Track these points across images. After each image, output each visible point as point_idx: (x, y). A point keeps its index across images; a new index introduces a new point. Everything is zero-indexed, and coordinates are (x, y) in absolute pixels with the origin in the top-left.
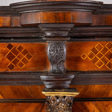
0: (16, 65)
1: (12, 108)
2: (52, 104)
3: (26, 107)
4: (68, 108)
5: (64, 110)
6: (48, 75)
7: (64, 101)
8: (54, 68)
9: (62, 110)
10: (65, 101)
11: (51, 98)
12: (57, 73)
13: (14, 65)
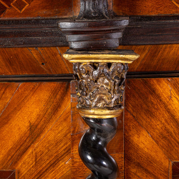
0: (10, 6)
1: (4, 93)
2: (84, 81)
3: (32, 91)
4: (116, 88)
5: (109, 92)
6: (74, 21)
7: (108, 73)
8: (87, 7)
9: (104, 92)
10: (111, 73)
11: (82, 68)
12: (94, 18)
13: (7, 6)
